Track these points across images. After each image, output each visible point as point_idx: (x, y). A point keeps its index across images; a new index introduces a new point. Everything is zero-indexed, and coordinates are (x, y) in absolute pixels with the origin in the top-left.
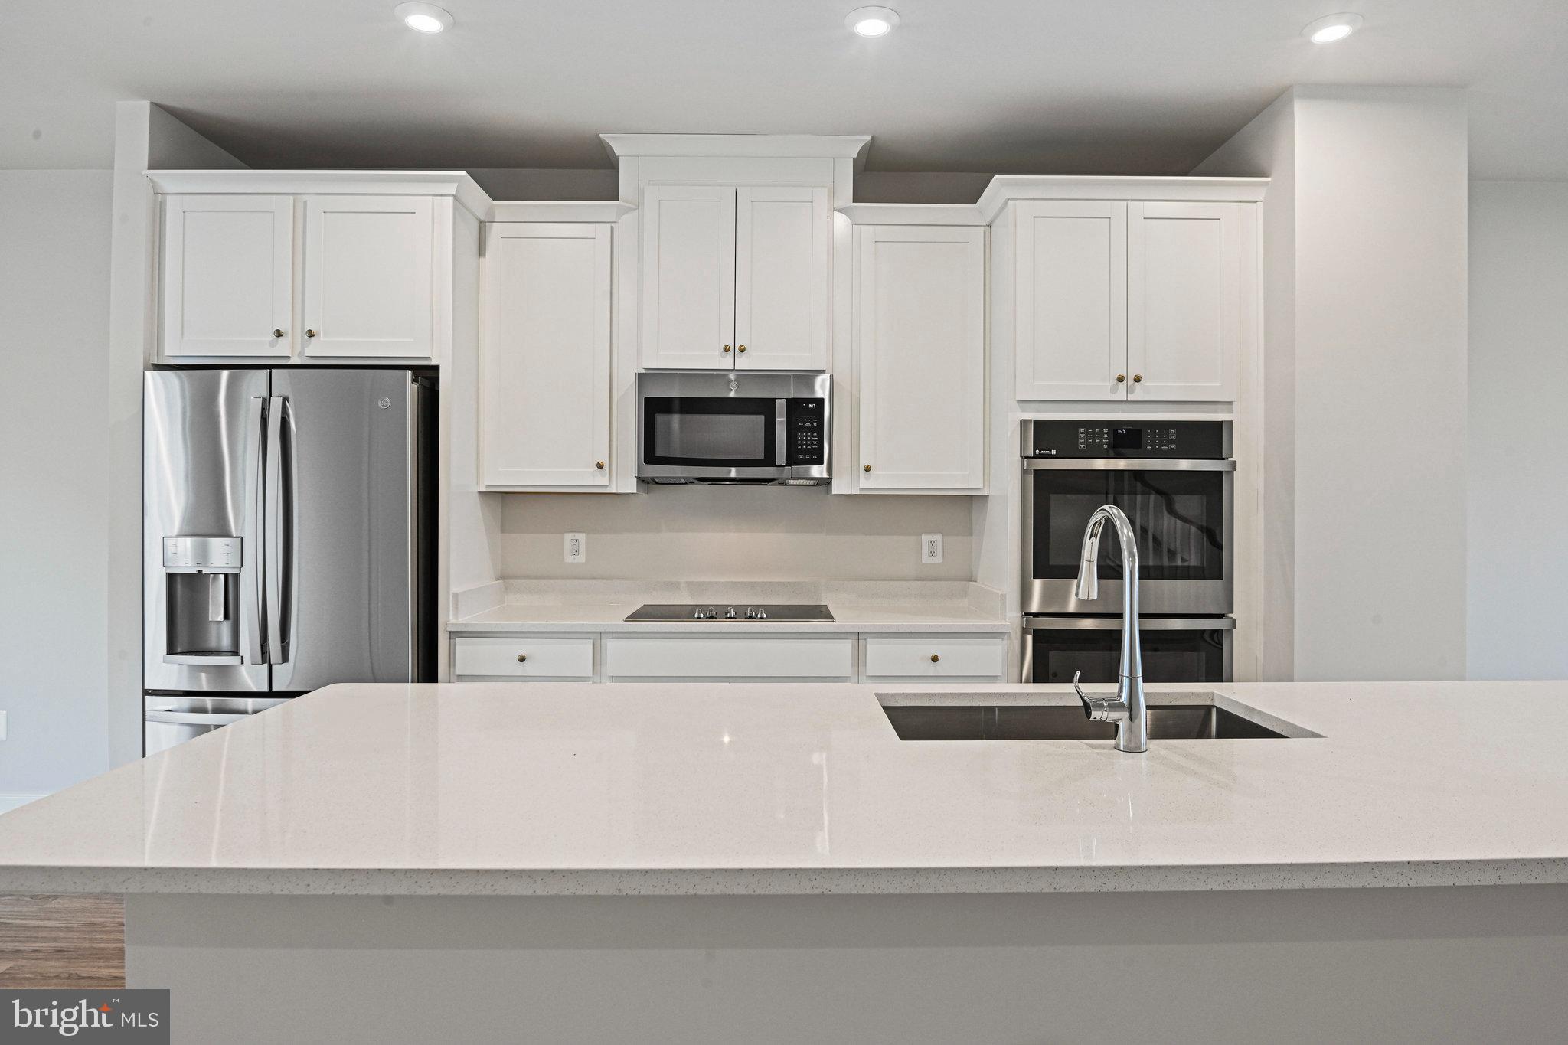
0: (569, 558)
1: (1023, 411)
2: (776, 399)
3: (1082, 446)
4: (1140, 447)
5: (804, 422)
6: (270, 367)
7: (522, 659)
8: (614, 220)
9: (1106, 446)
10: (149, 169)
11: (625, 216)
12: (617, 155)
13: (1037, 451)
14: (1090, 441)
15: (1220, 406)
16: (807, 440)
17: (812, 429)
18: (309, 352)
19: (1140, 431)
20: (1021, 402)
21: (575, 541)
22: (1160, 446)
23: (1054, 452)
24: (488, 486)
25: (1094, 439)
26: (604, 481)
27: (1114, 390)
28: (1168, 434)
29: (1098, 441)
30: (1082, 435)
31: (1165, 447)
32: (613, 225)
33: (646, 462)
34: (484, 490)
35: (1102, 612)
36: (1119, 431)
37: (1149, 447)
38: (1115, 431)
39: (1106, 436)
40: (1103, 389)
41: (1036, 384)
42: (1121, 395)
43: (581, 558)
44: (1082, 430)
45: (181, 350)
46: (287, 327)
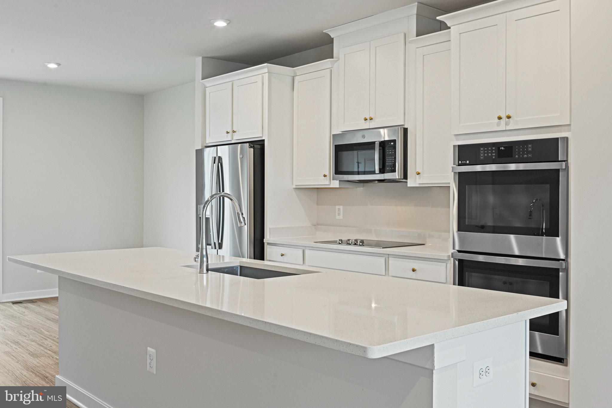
0: (337, 217)
1: (457, 140)
2: (375, 142)
3: (482, 158)
4: (512, 156)
5: (389, 152)
6: (217, 146)
7: (282, 255)
8: (331, 67)
9: (494, 157)
10: (202, 80)
11: (336, 64)
12: (332, 37)
13: (460, 162)
14: (486, 155)
15: (563, 128)
16: (390, 161)
17: (391, 155)
18: (235, 138)
19: (512, 147)
20: (456, 135)
21: (339, 209)
22: (523, 156)
23: (468, 162)
24: (296, 185)
25: (488, 153)
26: (327, 182)
27: (498, 125)
28: (527, 149)
29: (490, 155)
30: (482, 152)
31: (525, 156)
32: (331, 69)
33: (336, 174)
34: (295, 187)
35: (491, 252)
36: (501, 148)
37: (517, 156)
38: (499, 148)
39: (494, 151)
40: (493, 125)
41: (460, 125)
42: (502, 127)
43: (341, 217)
44: (482, 149)
45: (210, 141)
46: (230, 130)
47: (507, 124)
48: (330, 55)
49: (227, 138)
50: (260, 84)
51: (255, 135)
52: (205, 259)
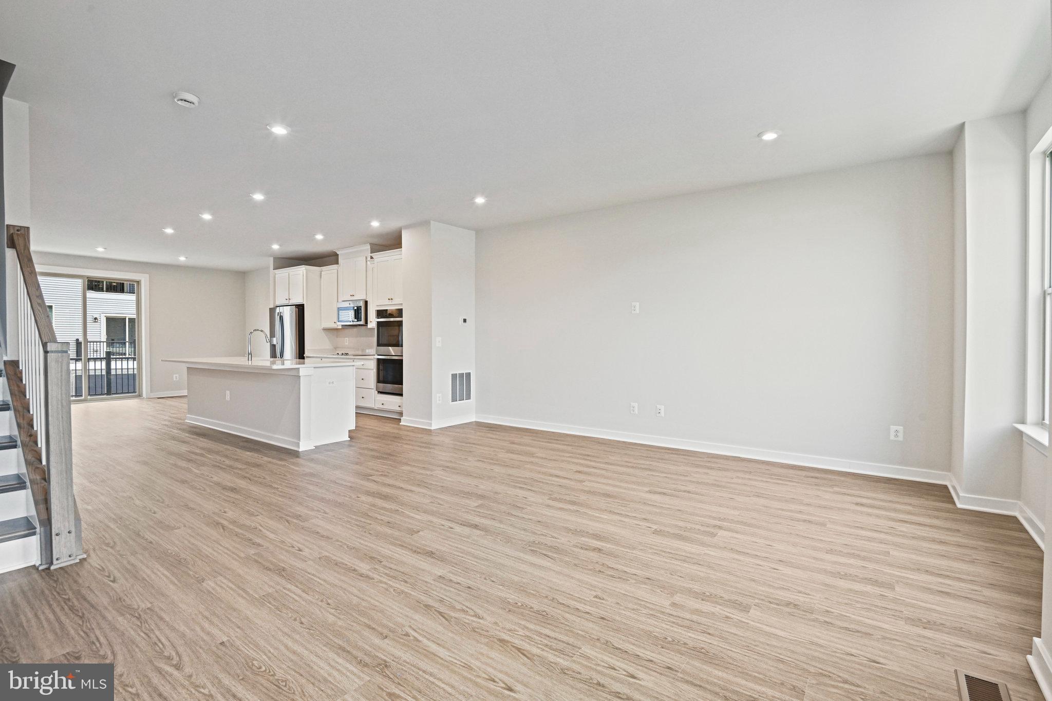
8: (337, 268)
10: (273, 270)
11: (339, 267)
12: (338, 254)
13: (378, 317)
18: (290, 302)
20: (376, 305)
24: (323, 327)
25: (384, 314)
26: (336, 326)
41: (377, 300)
44: (383, 311)
45: (278, 303)
46: (288, 298)
47: (392, 302)
48: (337, 263)
49: (286, 302)
50: (302, 274)
51: (299, 301)
52: (250, 356)
